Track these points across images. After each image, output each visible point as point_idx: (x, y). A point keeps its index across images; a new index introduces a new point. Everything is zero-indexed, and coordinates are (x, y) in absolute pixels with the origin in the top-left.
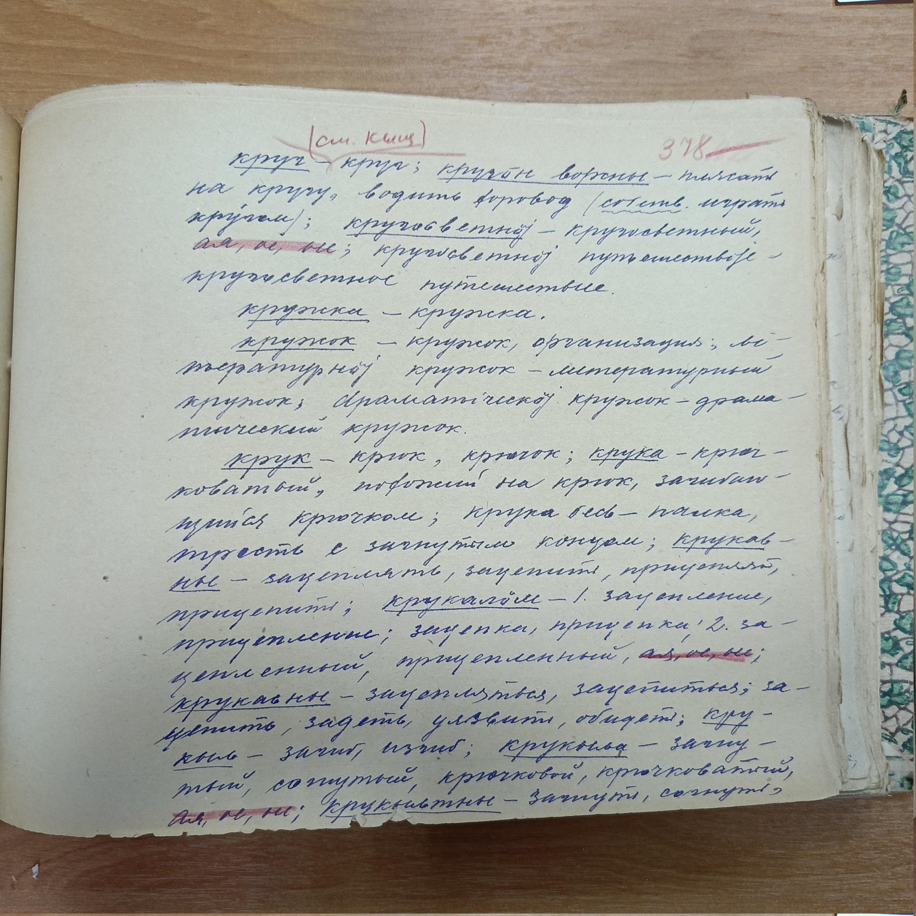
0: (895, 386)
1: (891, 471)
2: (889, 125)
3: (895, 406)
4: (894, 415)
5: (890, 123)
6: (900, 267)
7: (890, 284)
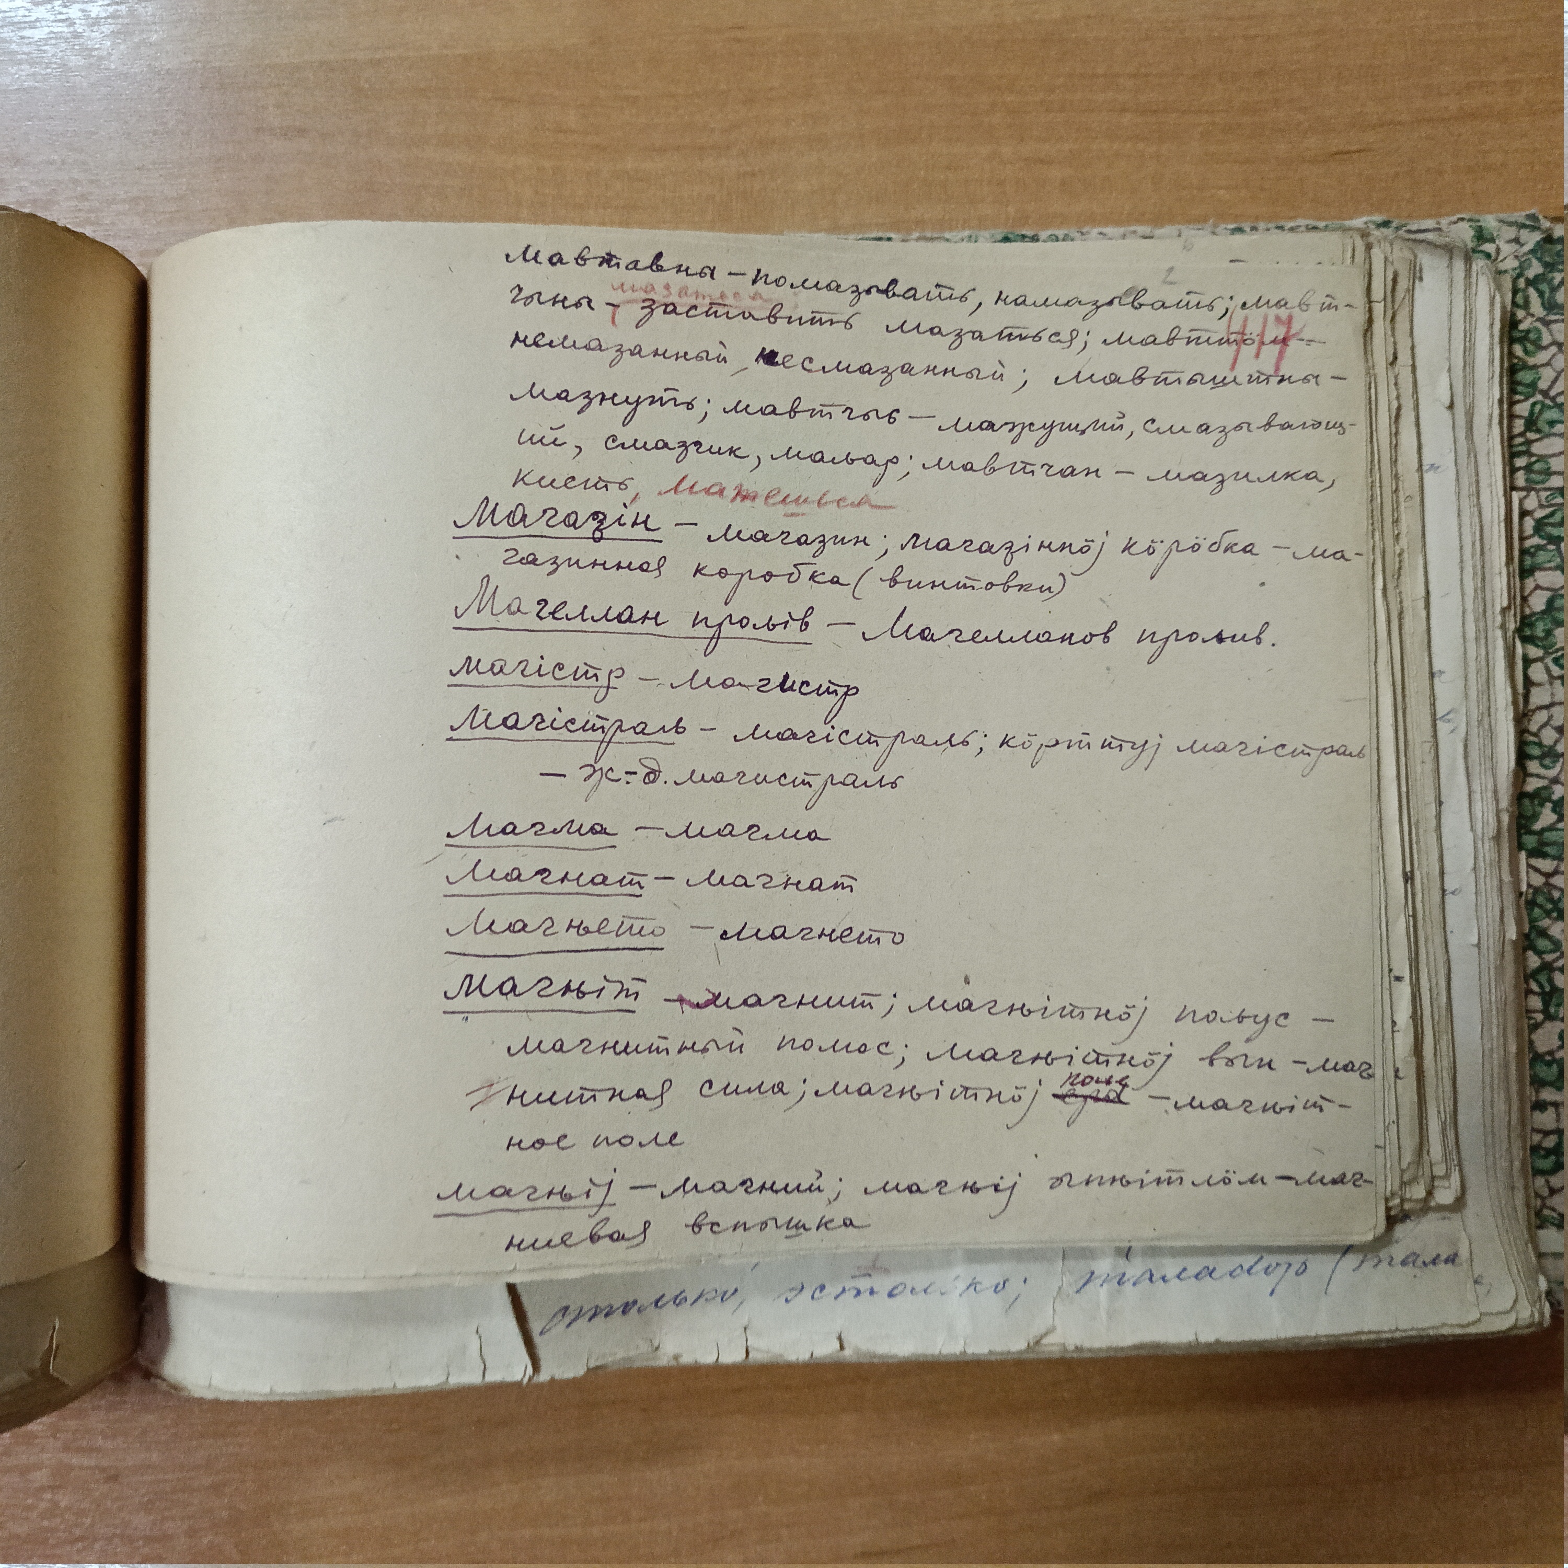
0: (1547, 653)
1: (1544, 794)
2: (1522, 231)
3: (1547, 686)
4: (1547, 700)
6: (1549, 460)
7: (1533, 489)
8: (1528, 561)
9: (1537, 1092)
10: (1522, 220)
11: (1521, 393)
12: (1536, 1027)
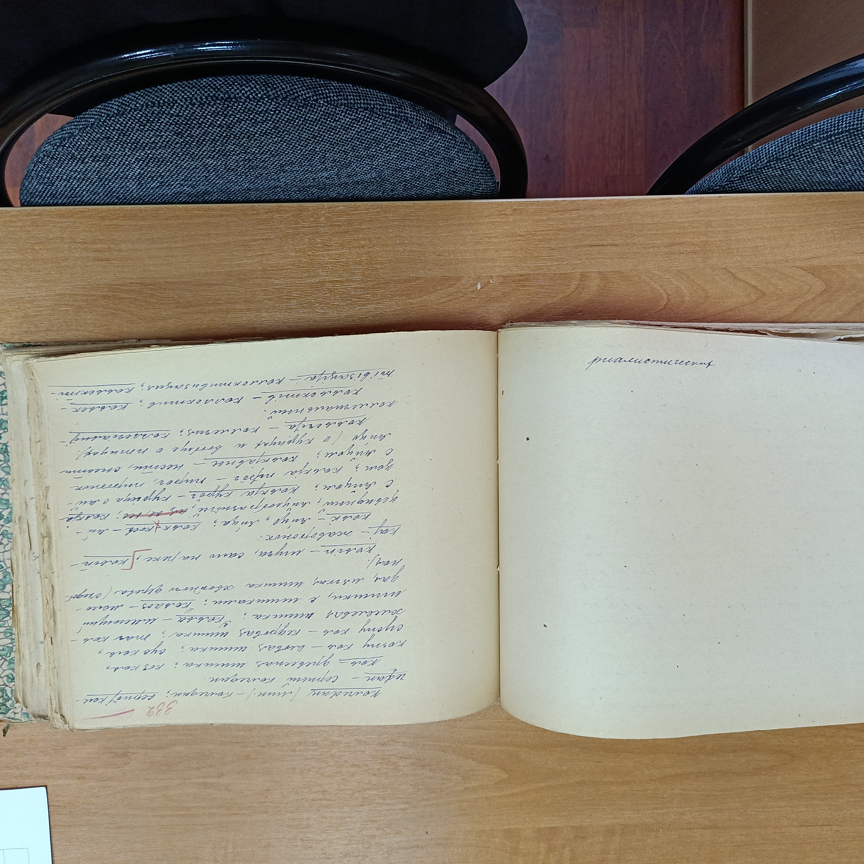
5: (12, 719)
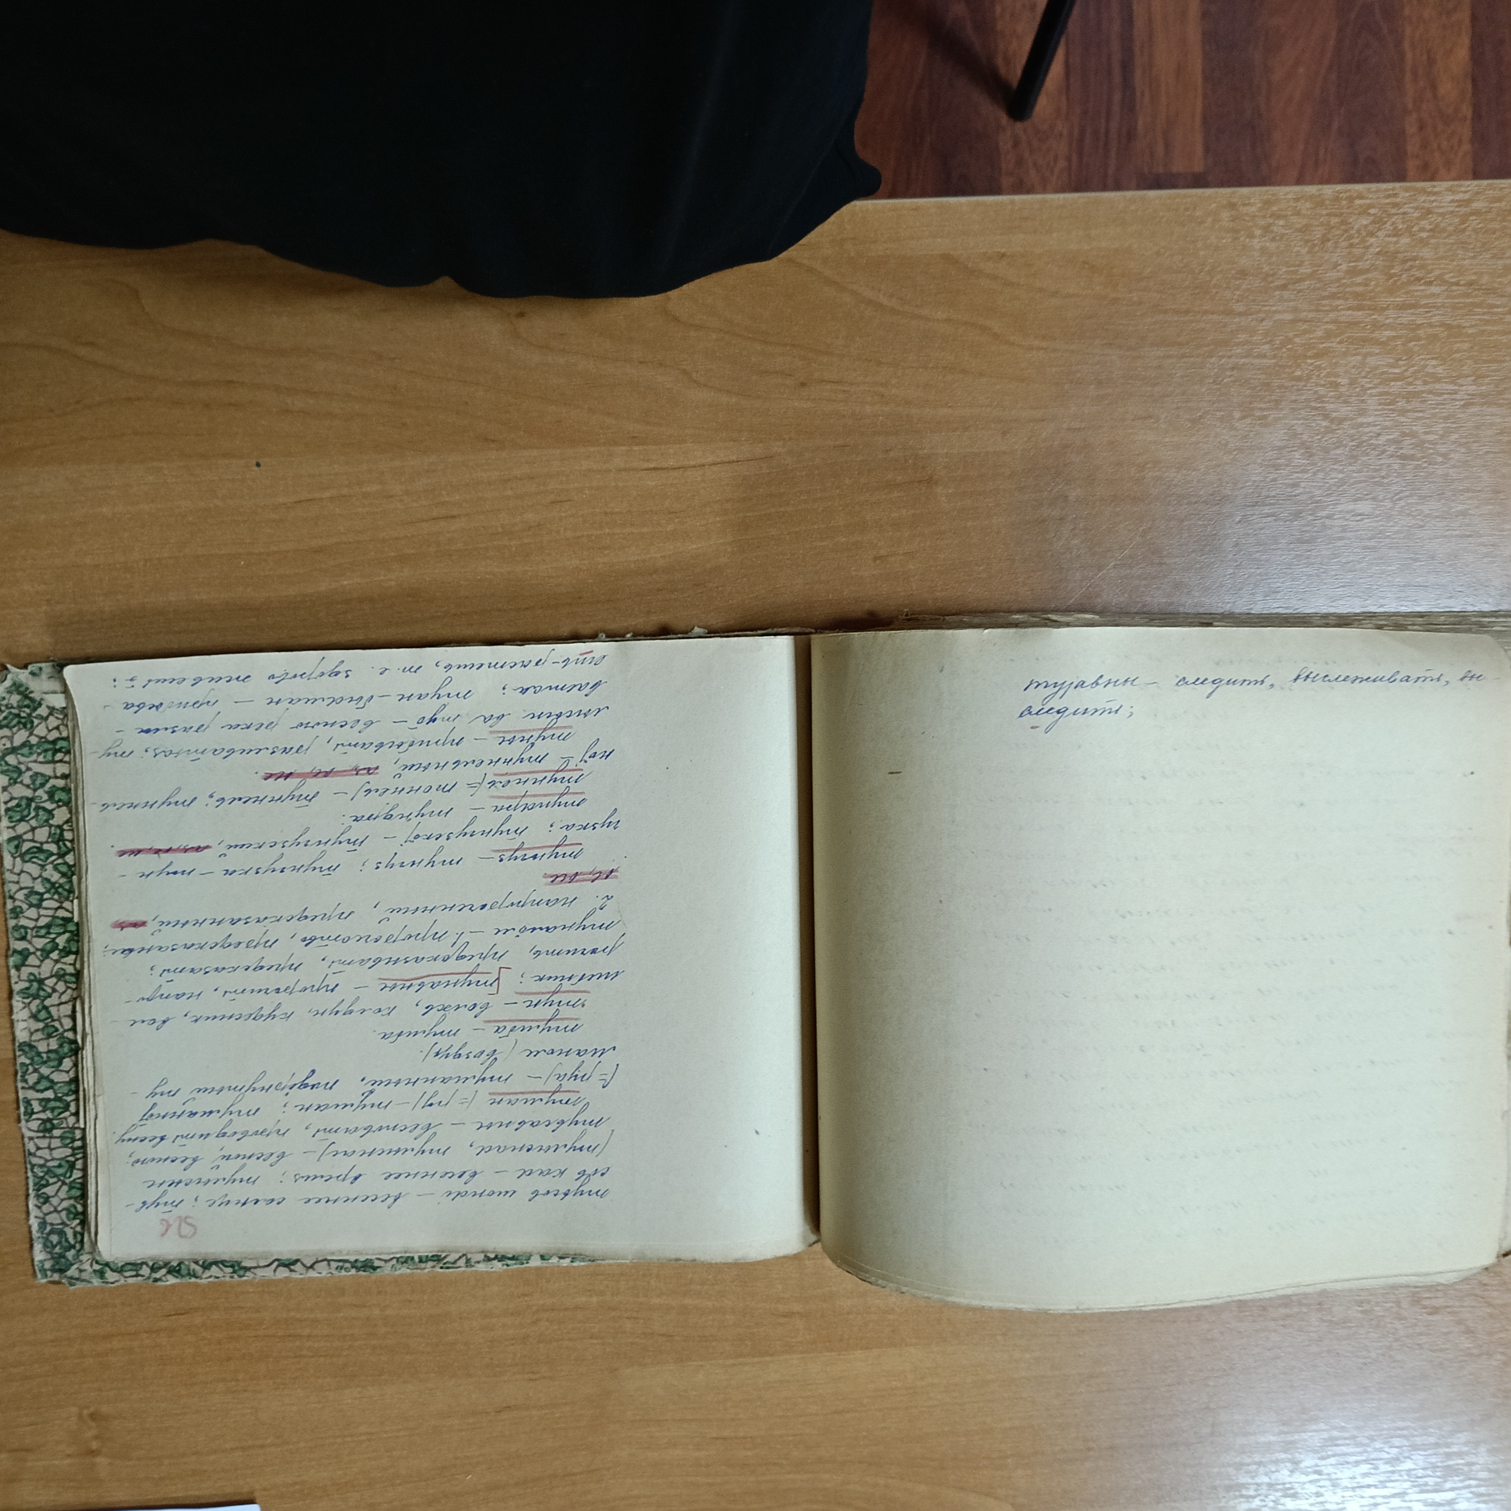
8: (73, 1087)
9: (66, 784)
10: (78, 1282)
11: (78, 1183)
12: (67, 822)
